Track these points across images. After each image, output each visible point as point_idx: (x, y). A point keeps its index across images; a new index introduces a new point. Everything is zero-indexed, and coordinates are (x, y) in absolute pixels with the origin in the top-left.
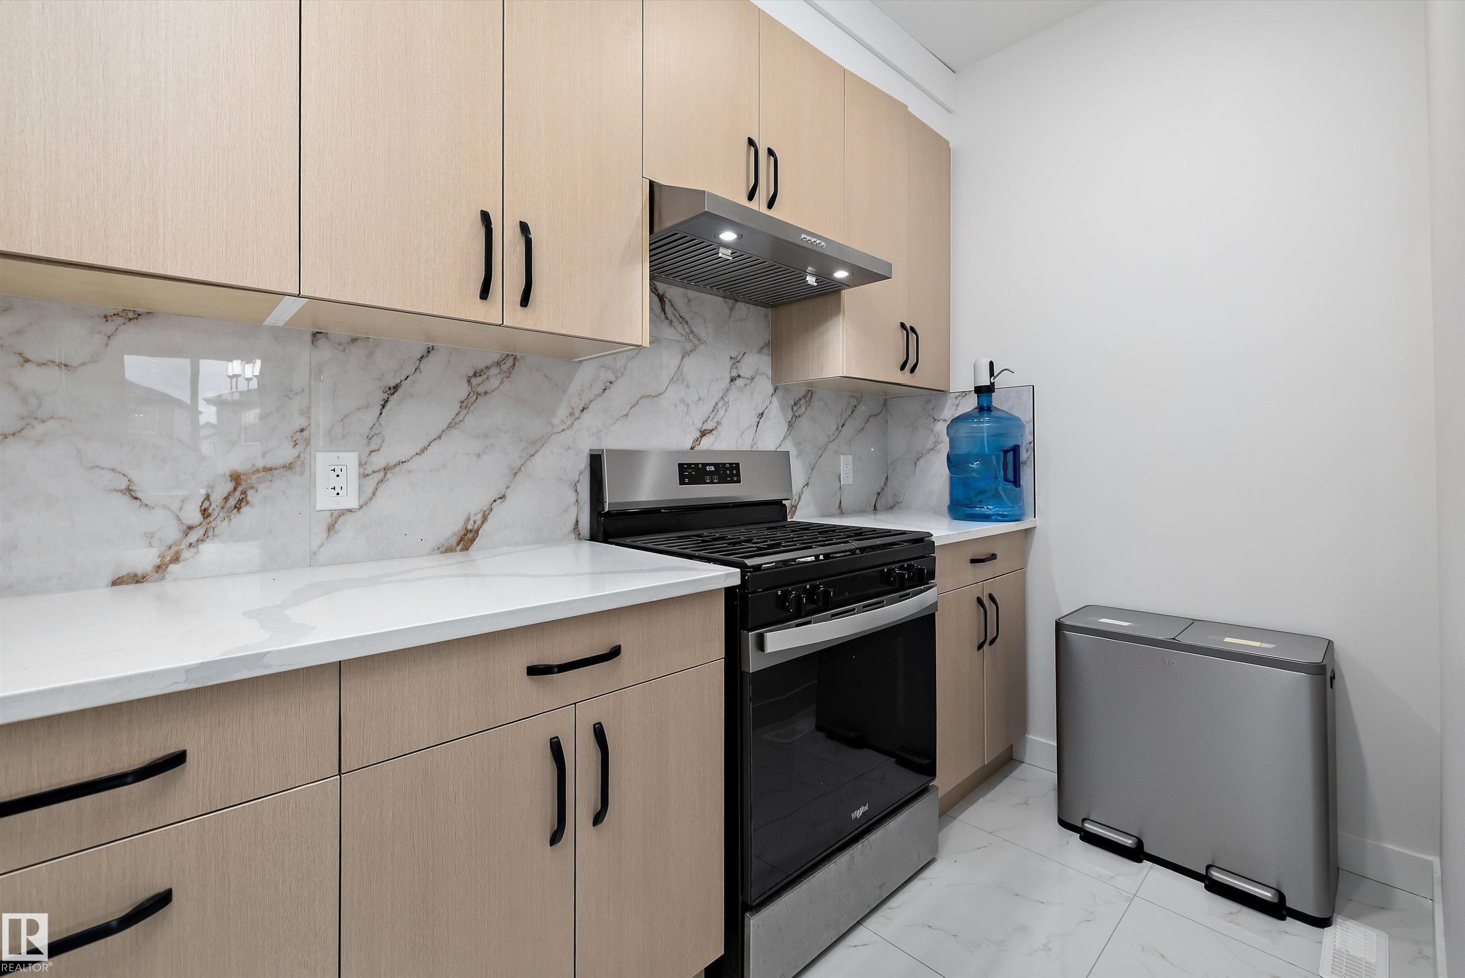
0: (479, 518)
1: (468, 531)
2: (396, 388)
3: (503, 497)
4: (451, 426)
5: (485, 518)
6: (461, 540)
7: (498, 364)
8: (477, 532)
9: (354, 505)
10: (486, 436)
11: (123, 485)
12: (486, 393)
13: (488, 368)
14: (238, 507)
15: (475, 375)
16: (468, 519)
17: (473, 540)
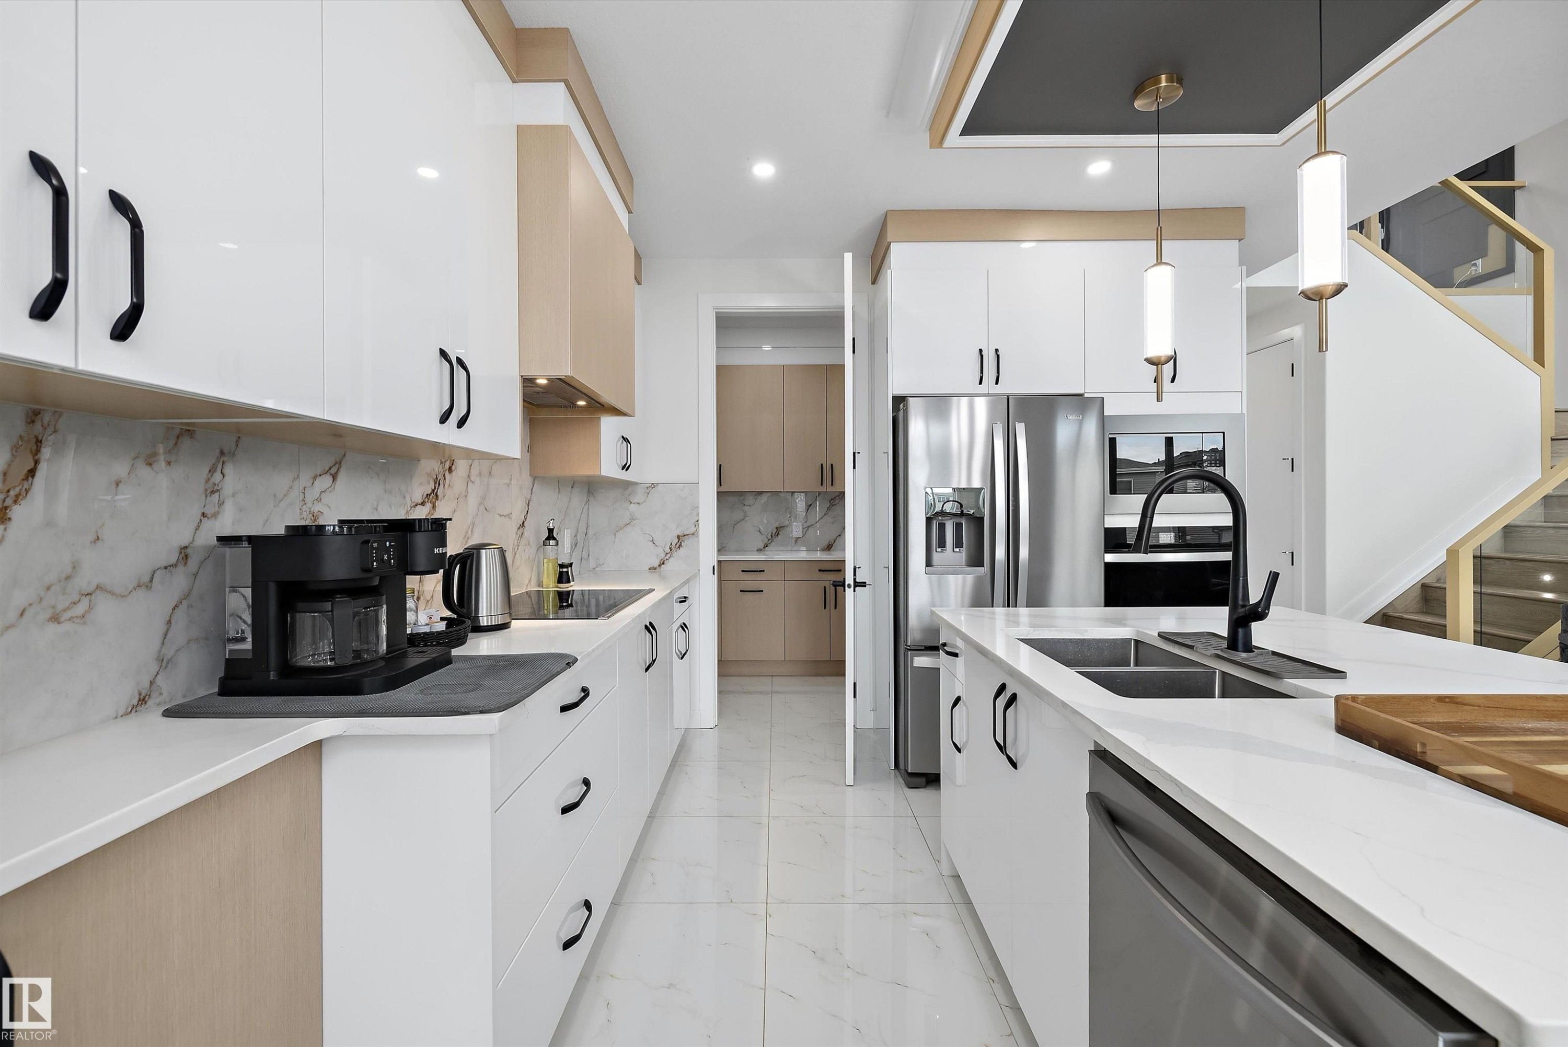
0: (833, 541)
1: (829, 545)
2: (811, 505)
3: (840, 535)
4: (825, 515)
5: (835, 542)
6: (828, 547)
7: (838, 496)
8: (832, 545)
9: (801, 536)
10: (834, 517)
11: (758, 530)
12: (835, 505)
13: (835, 497)
14: (777, 535)
15: (832, 500)
16: (830, 541)
17: (831, 548)
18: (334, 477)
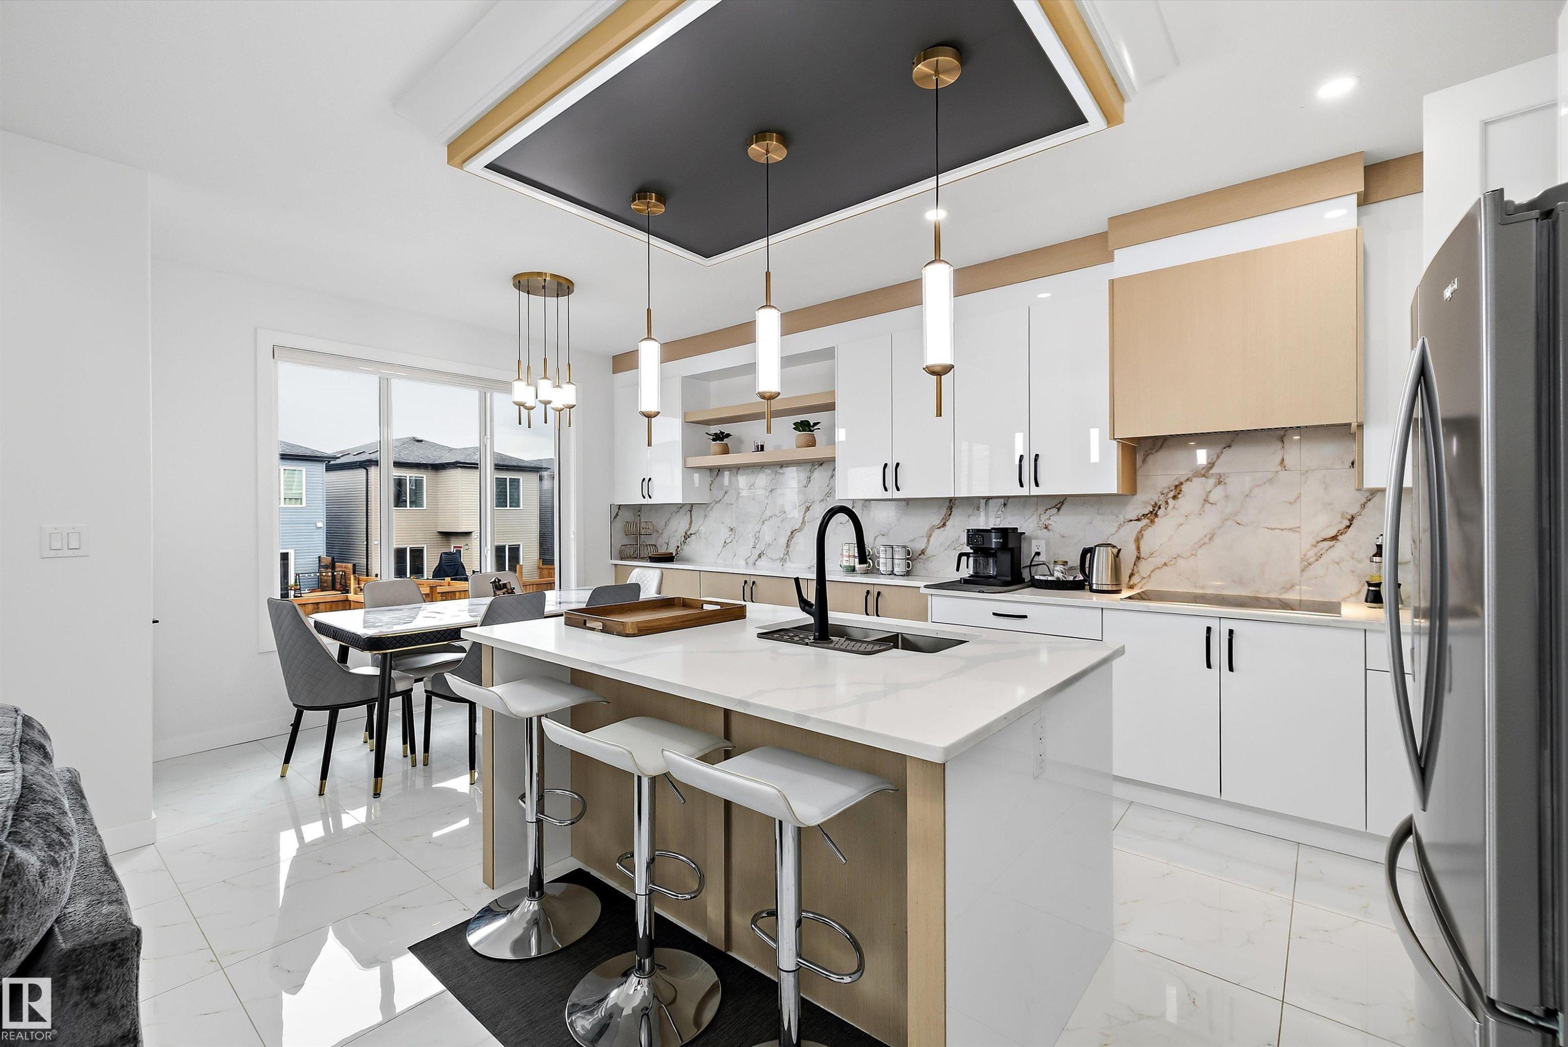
18: (1059, 509)
